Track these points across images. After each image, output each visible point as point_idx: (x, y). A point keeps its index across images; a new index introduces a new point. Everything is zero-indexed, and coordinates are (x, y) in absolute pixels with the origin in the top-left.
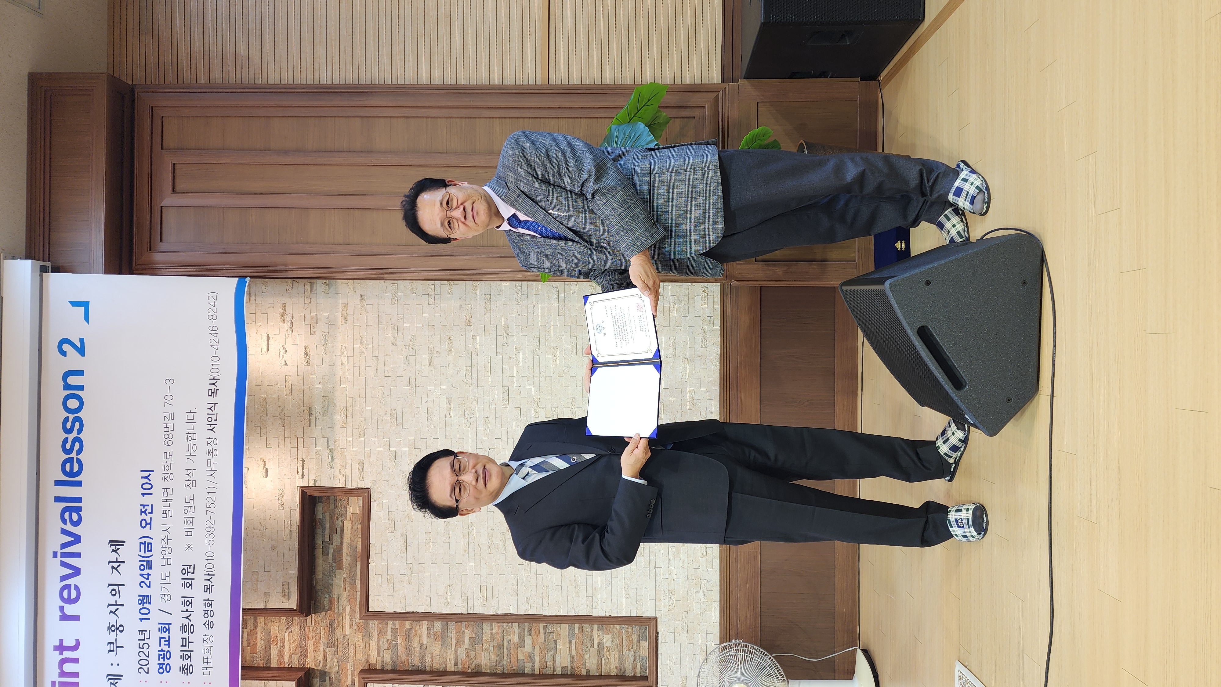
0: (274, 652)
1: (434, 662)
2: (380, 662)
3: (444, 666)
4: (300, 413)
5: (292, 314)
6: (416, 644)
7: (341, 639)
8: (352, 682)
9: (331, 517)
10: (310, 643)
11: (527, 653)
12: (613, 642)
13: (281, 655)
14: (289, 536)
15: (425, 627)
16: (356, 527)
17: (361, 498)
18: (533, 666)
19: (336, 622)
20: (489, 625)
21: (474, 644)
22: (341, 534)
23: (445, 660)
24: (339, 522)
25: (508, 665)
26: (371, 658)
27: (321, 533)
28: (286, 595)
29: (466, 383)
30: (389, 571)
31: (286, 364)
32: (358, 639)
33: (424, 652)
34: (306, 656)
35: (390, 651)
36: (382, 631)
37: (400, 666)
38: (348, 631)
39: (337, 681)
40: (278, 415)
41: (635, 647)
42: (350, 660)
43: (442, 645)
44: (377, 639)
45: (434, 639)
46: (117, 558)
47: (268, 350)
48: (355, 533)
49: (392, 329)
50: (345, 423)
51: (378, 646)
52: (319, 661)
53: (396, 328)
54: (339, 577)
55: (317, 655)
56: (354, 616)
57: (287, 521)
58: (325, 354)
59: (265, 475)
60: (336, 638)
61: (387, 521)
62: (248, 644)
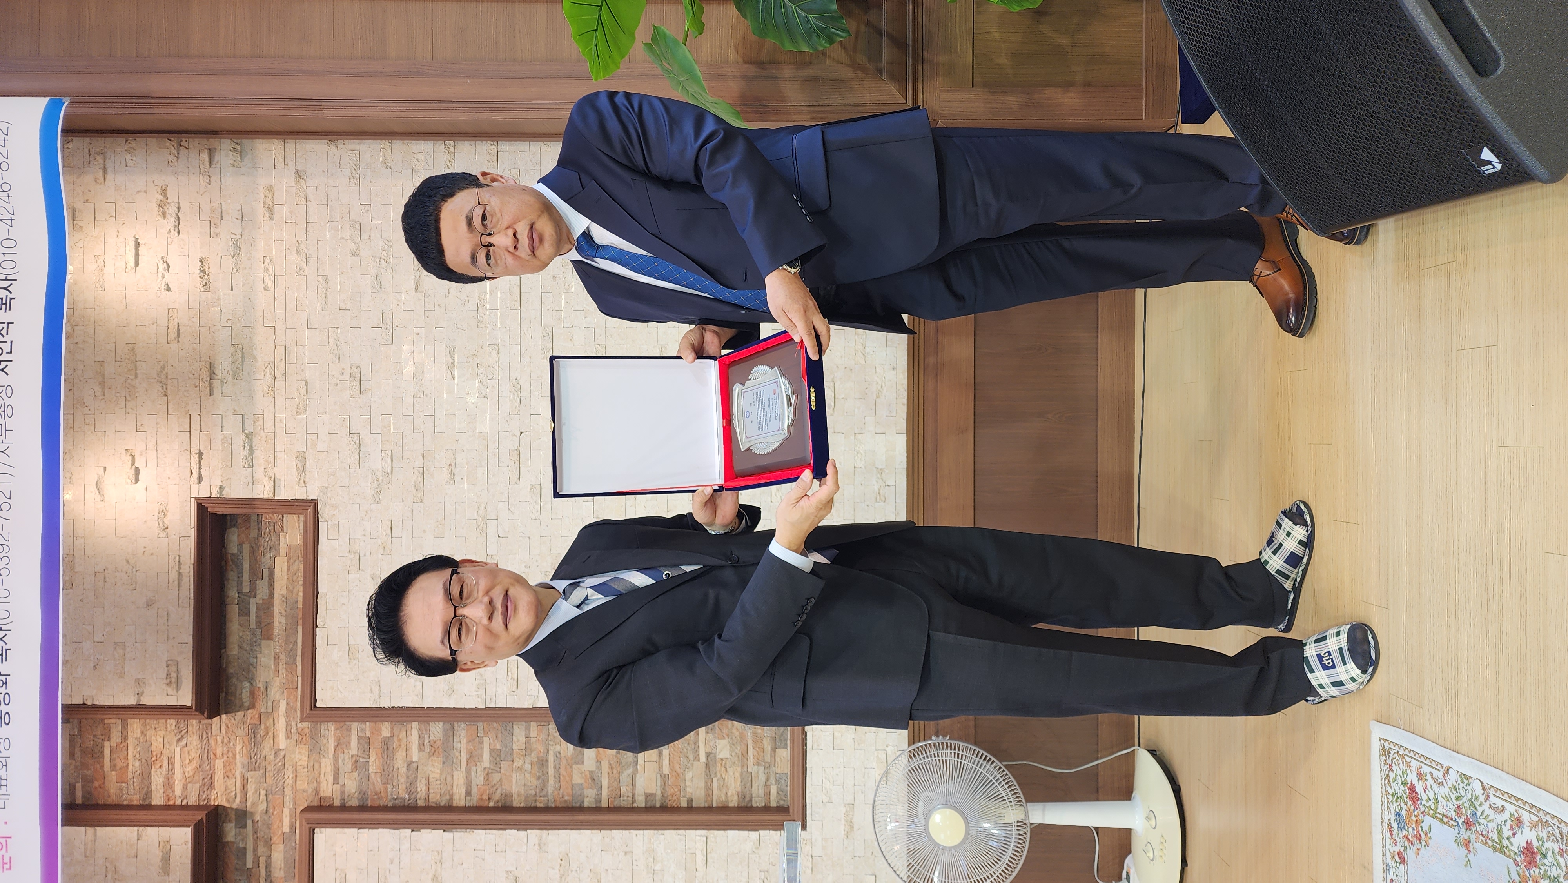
0: (157, 780)
1: (430, 791)
2: (339, 793)
3: (448, 797)
4: (193, 371)
5: (178, 203)
6: (400, 762)
7: (272, 757)
8: (291, 828)
10: (219, 764)
11: (588, 774)
12: (732, 750)
13: (168, 784)
14: (176, 583)
15: (415, 733)
16: (295, 567)
17: (302, 517)
18: (598, 794)
19: (263, 726)
20: (523, 728)
21: (498, 759)
22: (270, 579)
23: (449, 788)
24: (266, 561)
25: (556, 793)
26: (323, 786)
27: (236, 579)
28: (174, 682)
29: (479, 321)
31: (169, 290)
32: (300, 756)
33: (413, 776)
34: (211, 785)
35: (356, 774)
36: (341, 741)
37: (373, 800)
38: (282, 742)
39: (265, 826)
40: (155, 376)
41: (768, 758)
42: (288, 791)
43: (444, 763)
44: (334, 755)
45: (431, 754)
47: (137, 264)
48: (295, 578)
49: (352, 228)
50: (272, 389)
51: (335, 767)
52: (234, 793)
53: (357, 227)
54: (266, 652)
55: (230, 783)
56: (294, 718)
57: (173, 556)
58: (237, 271)
59: (134, 478)
60: (263, 754)
61: (347, 555)
62: (113, 767)
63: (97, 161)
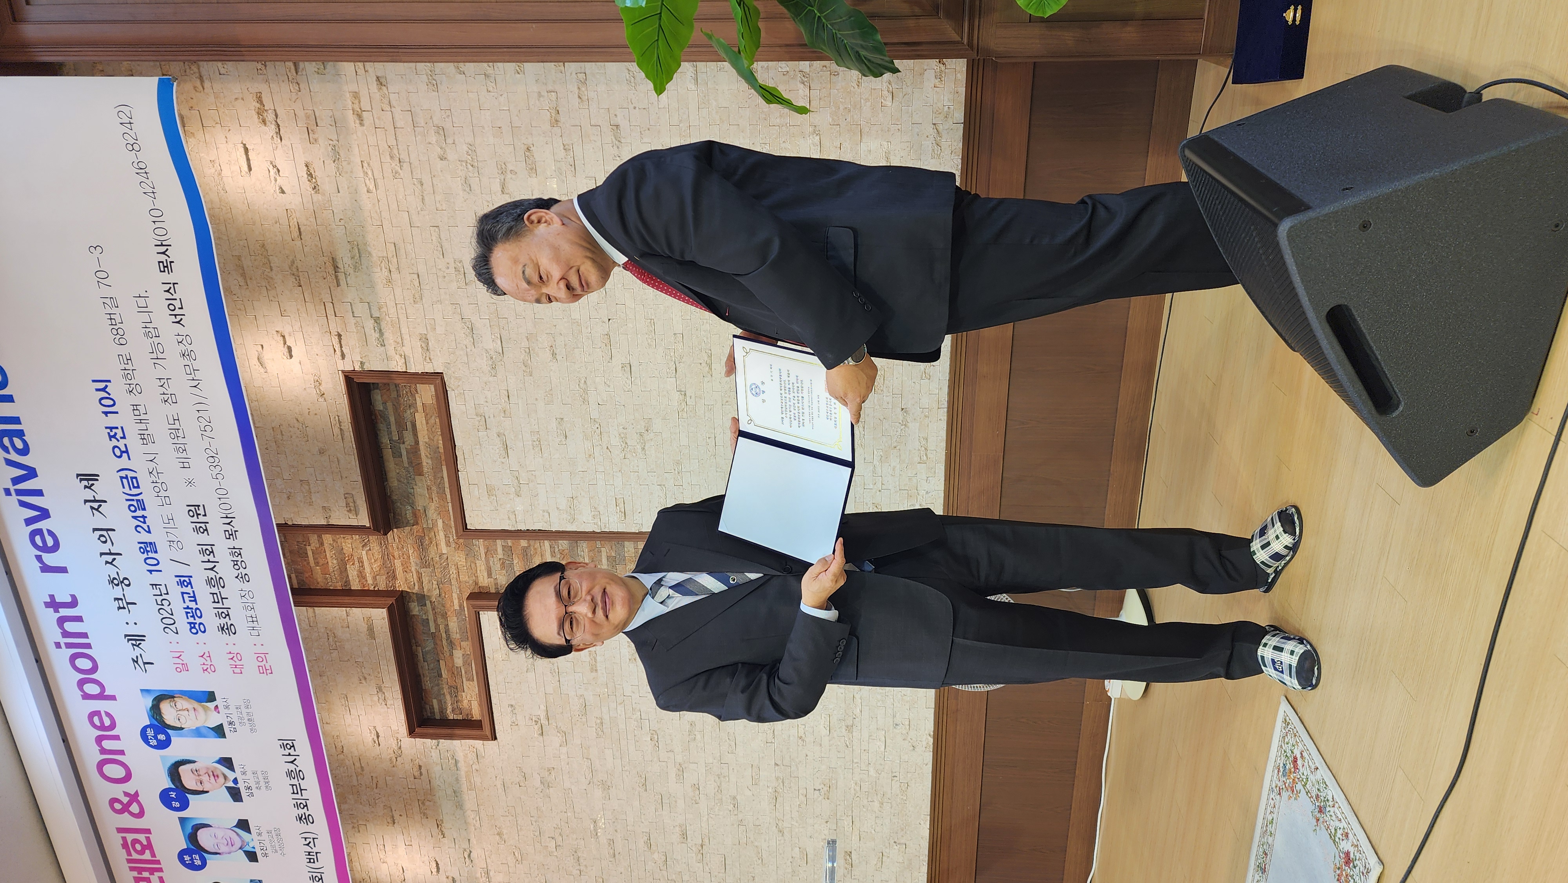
0: (352, 572)
2: (493, 585)
4: (319, 265)
5: (275, 110)
7: (438, 559)
8: (460, 606)
9: (396, 408)
10: (398, 563)
14: (340, 437)
15: (547, 546)
16: (432, 421)
17: (432, 387)
19: (427, 537)
21: (614, 563)
22: (413, 430)
24: (408, 416)
26: (481, 579)
27: (386, 429)
28: (352, 509)
30: (487, 480)
31: (283, 192)
32: (459, 558)
34: (394, 578)
35: (504, 572)
36: (490, 551)
38: (444, 549)
39: (440, 605)
40: (287, 269)
42: (454, 582)
44: (485, 558)
46: (94, 497)
47: (250, 169)
48: (433, 429)
49: (436, 134)
50: (389, 281)
51: (487, 566)
52: (413, 583)
53: (441, 132)
54: (420, 485)
55: (409, 576)
56: (450, 532)
57: (333, 416)
58: (340, 175)
59: (288, 355)
60: (431, 557)
61: (475, 417)
62: (317, 564)
63: (193, 70)
